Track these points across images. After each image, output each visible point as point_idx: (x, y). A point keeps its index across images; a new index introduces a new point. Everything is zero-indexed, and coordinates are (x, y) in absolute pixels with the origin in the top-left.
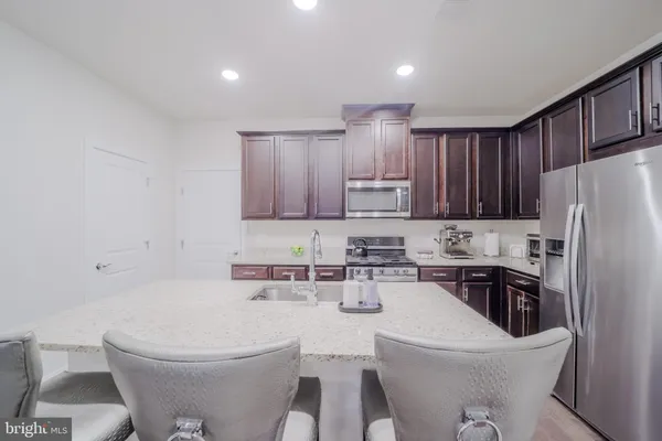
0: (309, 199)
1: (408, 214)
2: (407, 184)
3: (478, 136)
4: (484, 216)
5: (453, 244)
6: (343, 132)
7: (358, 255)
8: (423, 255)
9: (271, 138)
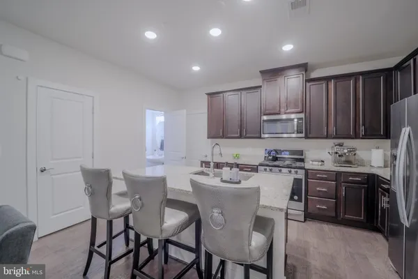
0: (241, 127)
1: (303, 135)
2: (302, 115)
3: (361, 77)
4: (366, 137)
5: (339, 156)
6: (261, 87)
7: (270, 160)
8: (315, 163)
9: (221, 95)
